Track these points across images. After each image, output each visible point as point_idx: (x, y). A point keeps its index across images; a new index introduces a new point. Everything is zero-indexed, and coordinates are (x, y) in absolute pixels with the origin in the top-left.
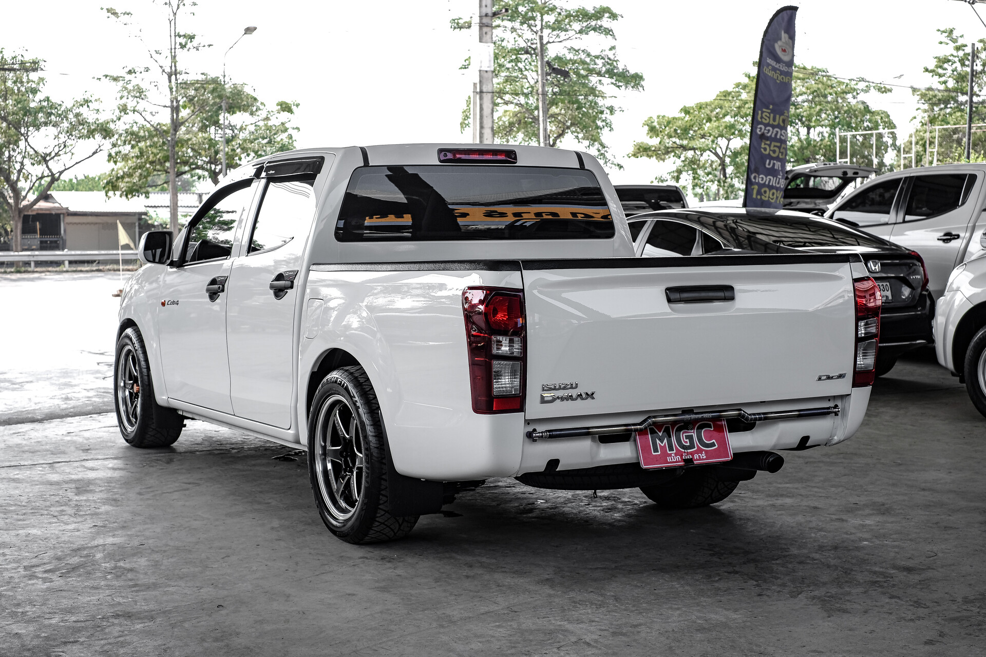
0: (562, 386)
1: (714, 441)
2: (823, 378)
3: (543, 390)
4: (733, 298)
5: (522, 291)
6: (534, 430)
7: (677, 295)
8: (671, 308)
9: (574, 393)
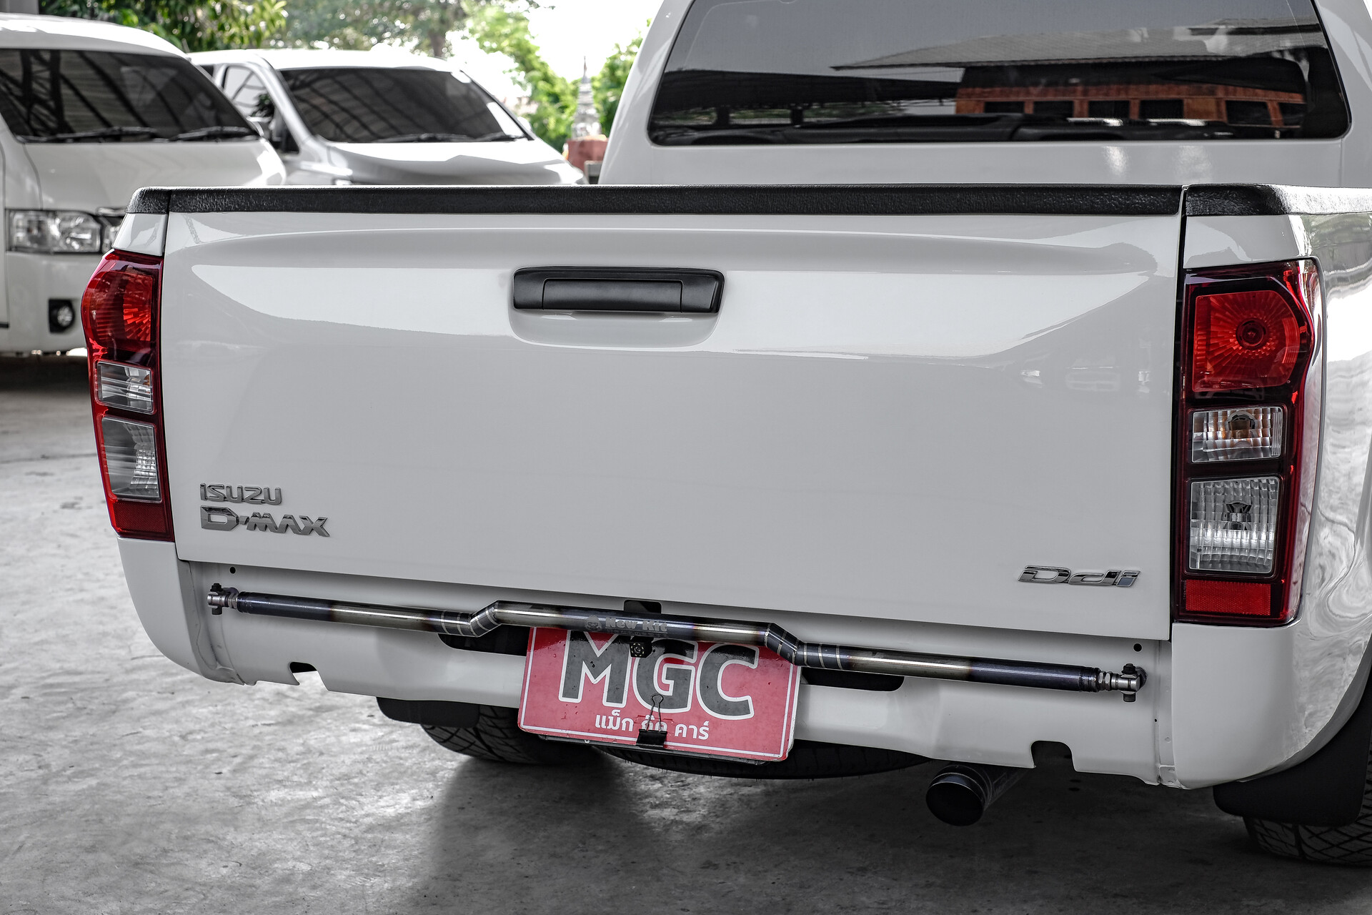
0: (247, 494)
1: (749, 698)
2: (1042, 575)
3: (205, 498)
4: (715, 308)
5: (159, 259)
6: (217, 588)
7: (535, 292)
8: (516, 325)
9: (278, 514)
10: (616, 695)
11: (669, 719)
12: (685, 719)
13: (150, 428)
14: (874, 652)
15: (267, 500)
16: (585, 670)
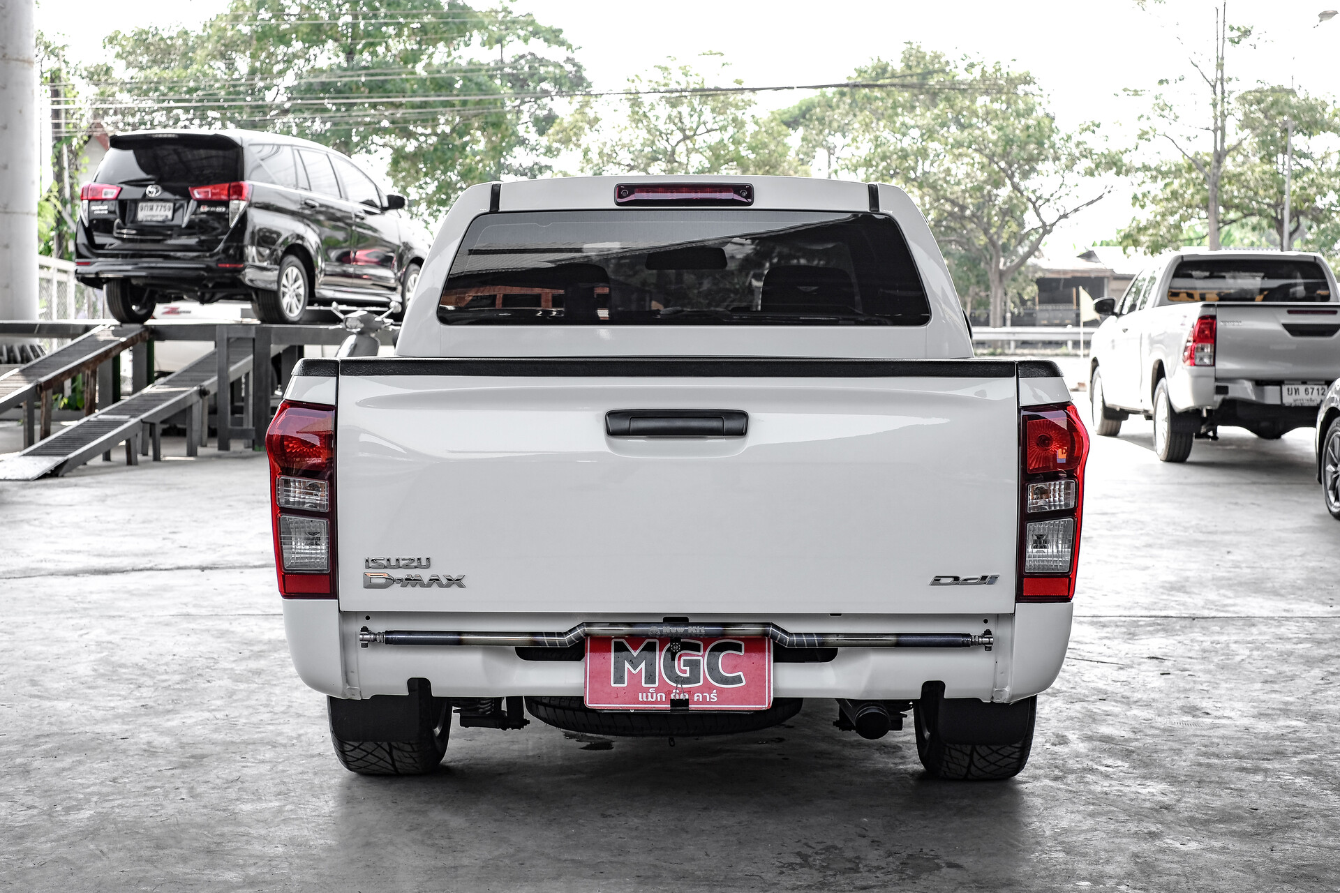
0: (402, 563)
1: (741, 673)
2: (944, 581)
3: (367, 567)
4: (741, 433)
5: (333, 408)
6: (365, 629)
7: (624, 424)
8: (610, 445)
9: (426, 575)
10: (650, 678)
11: (689, 691)
12: (700, 690)
13: (321, 524)
15: (419, 566)
16: (627, 665)
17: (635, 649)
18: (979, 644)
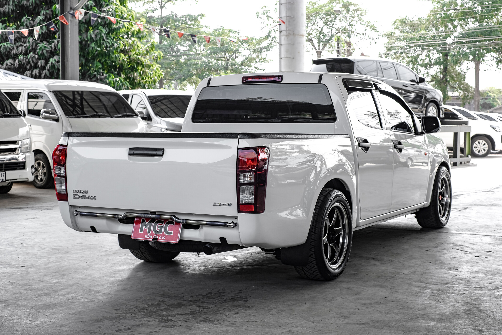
0: (81, 192)
1: (172, 231)
2: (217, 204)
3: (74, 193)
4: (162, 155)
5: (66, 146)
6: (76, 211)
7: (132, 152)
8: (129, 158)
9: (87, 196)
10: (149, 231)
11: (159, 236)
12: (161, 235)
13: (64, 179)
14: (191, 220)
15: (85, 193)
16: (144, 226)
17: (147, 222)
18: (230, 226)
